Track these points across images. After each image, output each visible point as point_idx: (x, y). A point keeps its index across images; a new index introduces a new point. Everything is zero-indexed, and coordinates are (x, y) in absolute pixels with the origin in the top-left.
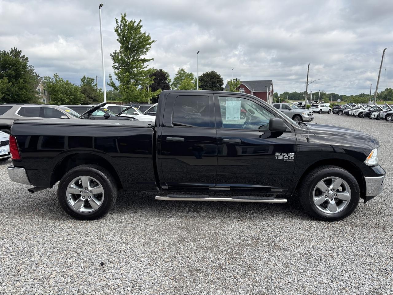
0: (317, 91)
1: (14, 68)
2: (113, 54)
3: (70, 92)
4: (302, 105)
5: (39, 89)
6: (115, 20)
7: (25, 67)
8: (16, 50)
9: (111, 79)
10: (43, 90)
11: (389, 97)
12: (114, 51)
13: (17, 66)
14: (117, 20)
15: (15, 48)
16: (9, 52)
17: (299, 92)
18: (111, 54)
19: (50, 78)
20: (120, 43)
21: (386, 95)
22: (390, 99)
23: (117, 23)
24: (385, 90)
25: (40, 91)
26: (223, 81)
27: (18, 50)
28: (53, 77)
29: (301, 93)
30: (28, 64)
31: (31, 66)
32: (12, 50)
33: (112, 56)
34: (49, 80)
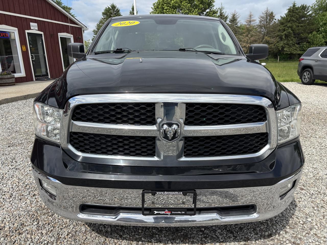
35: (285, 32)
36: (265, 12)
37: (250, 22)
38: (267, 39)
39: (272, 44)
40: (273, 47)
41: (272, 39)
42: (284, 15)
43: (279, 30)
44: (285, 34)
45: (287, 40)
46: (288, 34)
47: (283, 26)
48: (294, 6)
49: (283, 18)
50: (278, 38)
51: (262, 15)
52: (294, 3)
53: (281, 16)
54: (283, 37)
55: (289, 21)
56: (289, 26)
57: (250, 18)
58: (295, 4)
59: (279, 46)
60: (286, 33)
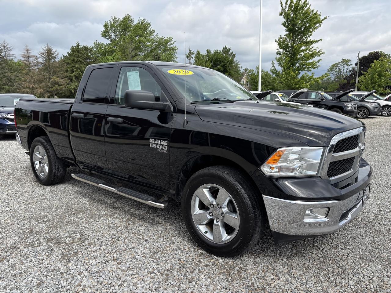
1: (223, 64)
2: (277, 40)
3: (268, 82)
5: (243, 82)
6: (280, 3)
7: (232, 62)
8: (226, 48)
9: (274, 66)
10: (246, 82)
12: (279, 37)
13: (225, 62)
14: (281, 3)
15: (226, 46)
16: (221, 51)
18: (276, 40)
19: (253, 71)
20: (285, 26)
23: (282, 5)
25: (244, 83)
27: (228, 48)
28: (256, 70)
30: (235, 59)
31: (237, 61)
32: (224, 49)
33: (277, 42)
34: (253, 73)
35: (74, 73)
36: (45, 48)
37: (28, 57)
38: (55, 79)
39: (61, 85)
40: (64, 89)
41: (62, 80)
42: (66, 54)
43: (66, 70)
44: (75, 76)
45: (78, 82)
46: (78, 76)
47: (70, 66)
48: (78, 46)
49: (66, 57)
50: (67, 79)
51: (43, 51)
52: (78, 43)
53: (63, 55)
54: (74, 78)
55: (76, 62)
56: (78, 67)
57: (28, 53)
58: (79, 45)
59: (71, 89)
60: (76, 74)
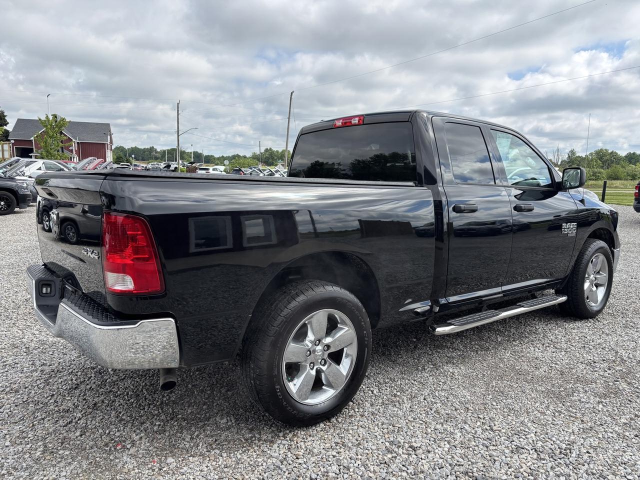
0: (171, 148)
4: (171, 168)
11: (270, 160)
17: (142, 147)
21: (266, 157)
22: (273, 163)
24: (265, 151)
26: (6, 118)
29: (145, 148)
